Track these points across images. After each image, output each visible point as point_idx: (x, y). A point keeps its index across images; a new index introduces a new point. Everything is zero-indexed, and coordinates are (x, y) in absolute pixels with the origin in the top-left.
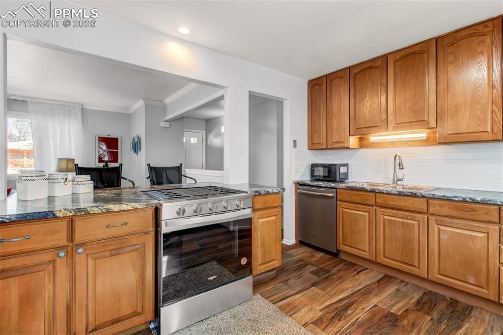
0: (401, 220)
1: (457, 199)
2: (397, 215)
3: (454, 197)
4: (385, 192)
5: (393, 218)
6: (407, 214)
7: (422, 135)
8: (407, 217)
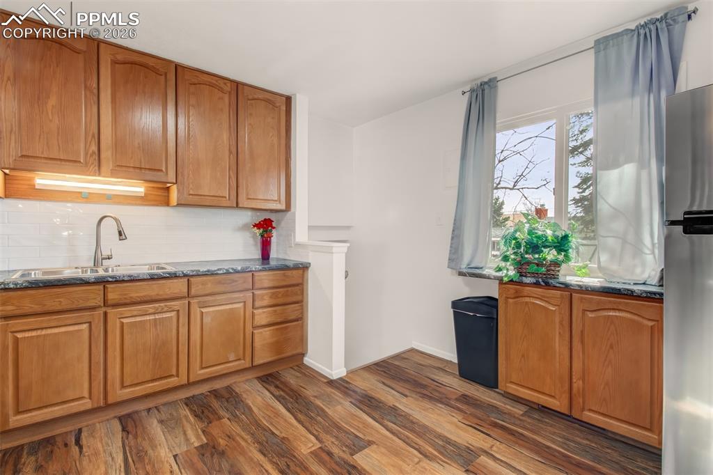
0: (152, 317)
1: (221, 272)
2: (147, 311)
3: (218, 270)
4: (126, 279)
5: (138, 319)
6: (162, 305)
7: (139, 189)
8: (163, 309)
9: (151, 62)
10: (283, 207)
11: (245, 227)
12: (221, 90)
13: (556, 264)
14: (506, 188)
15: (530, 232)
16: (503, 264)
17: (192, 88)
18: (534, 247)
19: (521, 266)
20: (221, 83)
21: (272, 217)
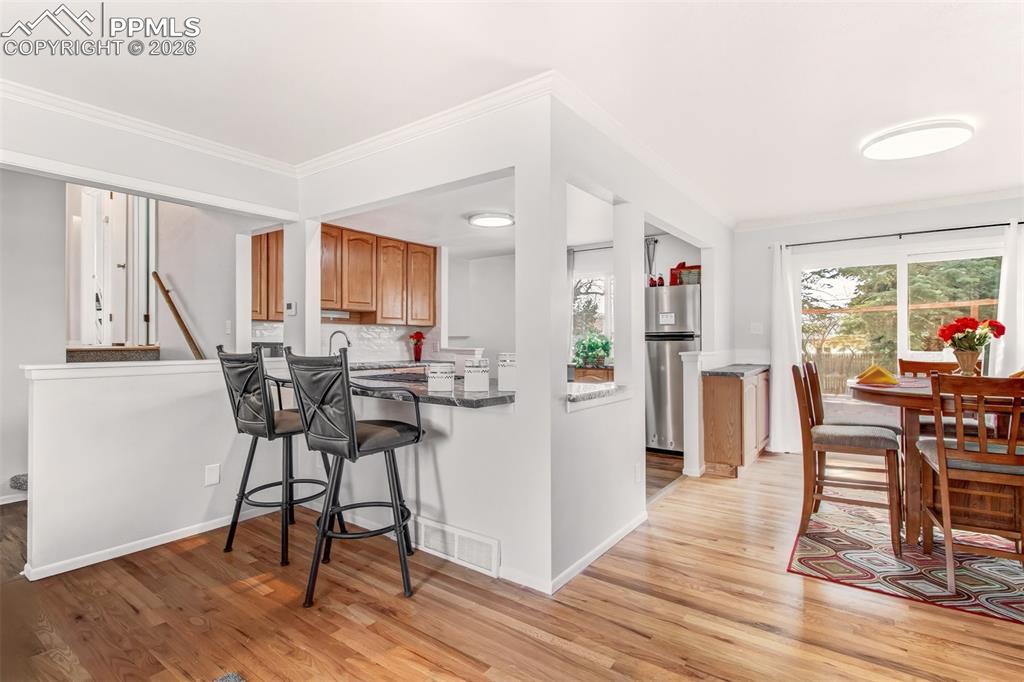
9: (365, 237)
10: (431, 323)
11: (401, 338)
12: (399, 249)
13: (603, 357)
14: (596, 293)
15: (590, 340)
16: (577, 358)
17: (385, 250)
18: (592, 348)
19: (585, 359)
20: (399, 244)
21: (422, 331)
